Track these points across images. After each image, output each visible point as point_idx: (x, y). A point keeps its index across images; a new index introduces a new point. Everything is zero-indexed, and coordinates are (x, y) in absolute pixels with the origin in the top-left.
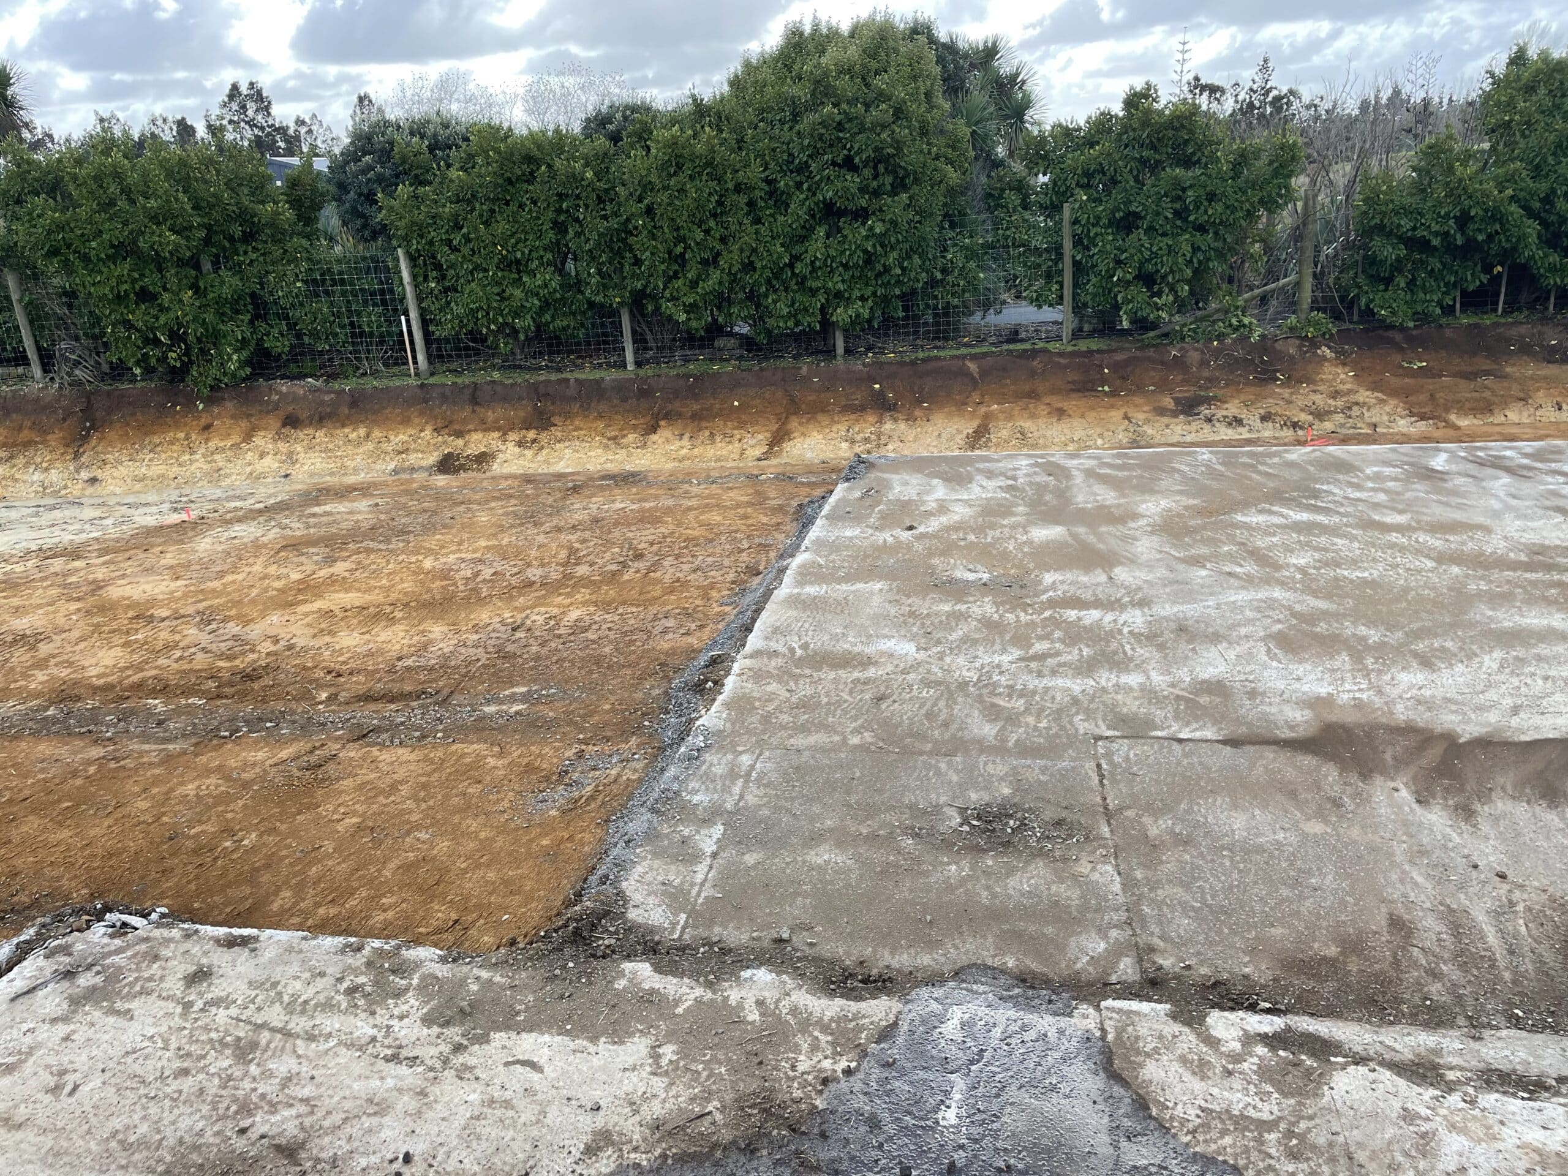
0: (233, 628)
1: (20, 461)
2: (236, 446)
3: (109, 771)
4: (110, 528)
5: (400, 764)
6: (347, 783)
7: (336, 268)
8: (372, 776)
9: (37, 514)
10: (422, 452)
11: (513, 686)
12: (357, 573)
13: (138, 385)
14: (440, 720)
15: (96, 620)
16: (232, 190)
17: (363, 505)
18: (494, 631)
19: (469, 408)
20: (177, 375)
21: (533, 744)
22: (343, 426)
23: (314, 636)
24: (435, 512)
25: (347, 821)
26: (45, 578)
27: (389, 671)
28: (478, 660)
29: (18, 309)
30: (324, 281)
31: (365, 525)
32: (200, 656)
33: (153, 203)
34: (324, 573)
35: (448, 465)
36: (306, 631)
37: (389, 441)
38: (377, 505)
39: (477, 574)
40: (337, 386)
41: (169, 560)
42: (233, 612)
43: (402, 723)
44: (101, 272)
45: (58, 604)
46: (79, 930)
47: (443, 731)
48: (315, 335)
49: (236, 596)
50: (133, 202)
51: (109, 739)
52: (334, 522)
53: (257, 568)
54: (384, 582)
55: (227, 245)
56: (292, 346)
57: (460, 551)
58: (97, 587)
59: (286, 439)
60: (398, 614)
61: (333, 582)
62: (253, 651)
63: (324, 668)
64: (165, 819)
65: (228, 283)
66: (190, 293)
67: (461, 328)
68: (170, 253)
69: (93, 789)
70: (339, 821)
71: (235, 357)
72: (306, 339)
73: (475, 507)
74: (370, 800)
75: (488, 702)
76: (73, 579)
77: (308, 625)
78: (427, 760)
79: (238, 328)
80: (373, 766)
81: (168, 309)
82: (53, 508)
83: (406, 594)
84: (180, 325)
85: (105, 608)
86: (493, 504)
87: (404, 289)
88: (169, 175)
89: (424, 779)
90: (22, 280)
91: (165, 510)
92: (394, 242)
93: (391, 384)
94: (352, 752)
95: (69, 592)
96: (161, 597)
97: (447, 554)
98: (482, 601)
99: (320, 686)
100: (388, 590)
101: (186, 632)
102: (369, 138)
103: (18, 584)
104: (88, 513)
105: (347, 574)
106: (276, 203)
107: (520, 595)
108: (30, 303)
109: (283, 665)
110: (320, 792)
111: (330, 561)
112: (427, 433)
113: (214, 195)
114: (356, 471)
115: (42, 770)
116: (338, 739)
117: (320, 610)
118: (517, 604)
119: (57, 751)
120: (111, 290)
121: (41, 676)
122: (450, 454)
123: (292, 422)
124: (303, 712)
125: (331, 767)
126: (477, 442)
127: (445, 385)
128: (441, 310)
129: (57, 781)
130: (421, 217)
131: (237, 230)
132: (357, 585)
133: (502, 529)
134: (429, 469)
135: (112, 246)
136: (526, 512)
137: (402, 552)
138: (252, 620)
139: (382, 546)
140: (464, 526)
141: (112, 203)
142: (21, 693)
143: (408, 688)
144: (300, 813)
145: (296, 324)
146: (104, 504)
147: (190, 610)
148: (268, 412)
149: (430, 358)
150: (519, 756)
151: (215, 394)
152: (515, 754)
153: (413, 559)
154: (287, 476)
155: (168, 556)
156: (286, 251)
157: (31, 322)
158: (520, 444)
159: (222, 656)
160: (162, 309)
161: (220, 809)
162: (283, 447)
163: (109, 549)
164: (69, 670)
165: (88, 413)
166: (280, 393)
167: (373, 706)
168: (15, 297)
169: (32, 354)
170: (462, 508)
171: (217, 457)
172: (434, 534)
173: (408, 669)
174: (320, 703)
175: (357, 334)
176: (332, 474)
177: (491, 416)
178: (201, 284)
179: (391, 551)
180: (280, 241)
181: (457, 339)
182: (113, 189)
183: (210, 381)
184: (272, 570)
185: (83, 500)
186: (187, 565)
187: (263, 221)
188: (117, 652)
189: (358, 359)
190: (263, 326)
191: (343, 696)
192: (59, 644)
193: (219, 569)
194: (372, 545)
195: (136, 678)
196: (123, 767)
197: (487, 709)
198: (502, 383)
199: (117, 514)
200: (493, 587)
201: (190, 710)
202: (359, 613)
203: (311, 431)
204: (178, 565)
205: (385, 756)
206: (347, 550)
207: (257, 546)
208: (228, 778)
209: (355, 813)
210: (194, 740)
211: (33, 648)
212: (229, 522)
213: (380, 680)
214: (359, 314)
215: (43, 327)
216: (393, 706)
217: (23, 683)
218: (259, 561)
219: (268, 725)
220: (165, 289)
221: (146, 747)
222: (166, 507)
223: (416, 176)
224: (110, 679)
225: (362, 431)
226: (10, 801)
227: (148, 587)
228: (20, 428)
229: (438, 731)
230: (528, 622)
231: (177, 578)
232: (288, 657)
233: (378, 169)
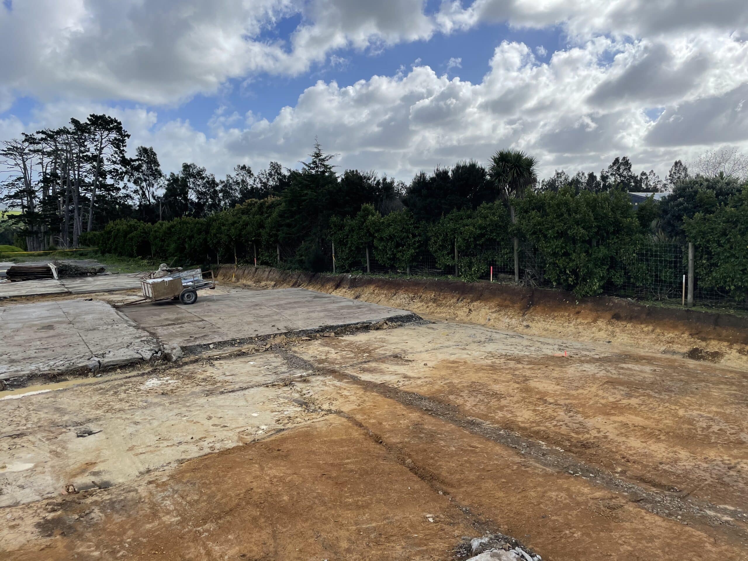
0: (580, 418)
1: (503, 313)
2: (589, 323)
3: (522, 470)
4: (532, 352)
5: (656, 526)
6: (627, 525)
7: (654, 249)
8: (641, 527)
9: (506, 338)
10: (681, 345)
11: (725, 504)
12: (643, 407)
13: (554, 290)
14: (680, 508)
15: (524, 395)
16: (613, 211)
17: (648, 368)
18: (717, 465)
19: (712, 327)
20: (570, 288)
21: (735, 546)
22: (641, 324)
23: (618, 435)
24: (687, 383)
25: (625, 546)
26: (506, 369)
27: (655, 469)
28: (706, 480)
29: (515, 253)
30: (646, 254)
31: (648, 381)
32: (564, 427)
33: (578, 216)
34: (625, 402)
35: (694, 354)
36: (614, 431)
37: (664, 335)
38: (655, 370)
39: (709, 427)
40: (642, 304)
41: (555, 374)
42: (581, 410)
43: (659, 502)
44: (550, 242)
45: (511, 383)
46: (505, 549)
47: (682, 515)
48: (636, 278)
49: (583, 401)
50: (570, 215)
51: (523, 455)
52: (632, 374)
53: (594, 389)
54: (656, 416)
55: (605, 235)
56: (624, 283)
57: (700, 410)
58: (526, 379)
59: (612, 325)
60: (663, 438)
61: (629, 408)
62: (588, 433)
63: (621, 454)
64: (542, 506)
65: (603, 252)
66: (584, 254)
67: (716, 285)
68: (580, 237)
69: (514, 477)
70: (621, 545)
71: (598, 284)
72: (632, 280)
73: (711, 385)
74: (638, 540)
75: (710, 508)
76: (517, 373)
77: (615, 428)
78: (671, 529)
79: (601, 272)
80: (641, 521)
81: (574, 260)
82: (512, 337)
83: (668, 427)
84: (578, 268)
85: (528, 390)
86: (722, 386)
87: (688, 262)
88: (588, 204)
89: (669, 541)
90: (520, 241)
91: (556, 349)
92: (687, 239)
93: (671, 307)
94: (630, 508)
95: (516, 379)
96: (550, 392)
97: (693, 410)
98: (712, 445)
99: (618, 464)
100: (658, 421)
101: (559, 413)
102: (684, 189)
103: (496, 369)
104: (526, 343)
105: (637, 406)
106: (632, 218)
107: (735, 448)
108: (520, 251)
109: (601, 445)
110: (613, 524)
111: (629, 396)
112: (686, 336)
113: (604, 214)
114: (644, 347)
115: (496, 459)
116: (625, 497)
117: (621, 422)
118: (732, 453)
119: (502, 452)
120: (552, 250)
121: (500, 414)
122: (697, 349)
123: (617, 317)
124: (608, 474)
125: (619, 511)
126: (714, 346)
127: (701, 312)
128: (706, 274)
129: (501, 467)
130: (705, 228)
131: (611, 229)
132: (642, 414)
133: (727, 403)
134: (684, 355)
135: (558, 232)
136: (742, 396)
137: (667, 402)
138: (589, 417)
139: (656, 395)
140: (703, 395)
141: (562, 215)
142: (492, 419)
143: (664, 482)
144: (602, 531)
145: (628, 272)
146: (531, 340)
147: (562, 402)
148: (607, 311)
149: (695, 297)
150: (726, 550)
151: (584, 299)
152: (723, 548)
153: (673, 407)
154: (609, 342)
155: (556, 372)
156: (632, 239)
157: (519, 259)
158: (740, 352)
159: (573, 430)
160: (571, 259)
161: (566, 511)
162: (610, 328)
163: (533, 362)
164: (511, 415)
165: (532, 297)
166: (614, 303)
167: (644, 485)
168: (516, 248)
169: (516, 271)
170: (703, 384)
171: (579, 327)
172: (686, 396)
173: (665, 471)
174: (617, 473)
175: (658, 280)
176: (631, 346)
177: (724, 333)
178: (590, 252)
179: (661, 399)
180: (630, 235)
181: (712, 289)
182: (564, 210)
183: (583, 293)
184: (600, 392)
185: (524, 336)
186: (563, 379)
187: (624, 226)
188: (530, 413)
189: (656, 293)
190: (613, 272)
191: (629, 473)
192: (508, 401)
193: (576, 385)
194: (651, 393)
195: (536, 428)
196: (527, 471)
197: (709, 512)
198: (734, 317)
199: (537, 346)
200: (719, 438)
201: (556, 453)
202: (642, 430)
203: (624, 323)
204: (559, 378)
205: (648, 517)
206: (638, 392)
207: (594, 378)
208: (570, 496)
209: (630, 544)
210: (557, 470)
211: (499, 400)
212: (582, 362)
213: (649, 472)
214: (661, 271)
215: (523, 261)
216: (654, 489)
217: (493, 415)
218: (596, 386)
219: (591, 475)
220: (574, 252)
221: (537, 465)
222: (556, 347)
223: (707, 208)
224: (526, 425)
225: (650, 328)
226: (484, 469)
227: (546, 385)
228: (505, 300)
229: (678, 515)
230: (739, 467)
231: (558, 384)
232: (604, 442)
233: (686, 204)
